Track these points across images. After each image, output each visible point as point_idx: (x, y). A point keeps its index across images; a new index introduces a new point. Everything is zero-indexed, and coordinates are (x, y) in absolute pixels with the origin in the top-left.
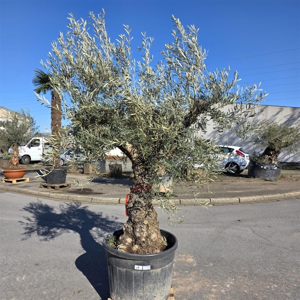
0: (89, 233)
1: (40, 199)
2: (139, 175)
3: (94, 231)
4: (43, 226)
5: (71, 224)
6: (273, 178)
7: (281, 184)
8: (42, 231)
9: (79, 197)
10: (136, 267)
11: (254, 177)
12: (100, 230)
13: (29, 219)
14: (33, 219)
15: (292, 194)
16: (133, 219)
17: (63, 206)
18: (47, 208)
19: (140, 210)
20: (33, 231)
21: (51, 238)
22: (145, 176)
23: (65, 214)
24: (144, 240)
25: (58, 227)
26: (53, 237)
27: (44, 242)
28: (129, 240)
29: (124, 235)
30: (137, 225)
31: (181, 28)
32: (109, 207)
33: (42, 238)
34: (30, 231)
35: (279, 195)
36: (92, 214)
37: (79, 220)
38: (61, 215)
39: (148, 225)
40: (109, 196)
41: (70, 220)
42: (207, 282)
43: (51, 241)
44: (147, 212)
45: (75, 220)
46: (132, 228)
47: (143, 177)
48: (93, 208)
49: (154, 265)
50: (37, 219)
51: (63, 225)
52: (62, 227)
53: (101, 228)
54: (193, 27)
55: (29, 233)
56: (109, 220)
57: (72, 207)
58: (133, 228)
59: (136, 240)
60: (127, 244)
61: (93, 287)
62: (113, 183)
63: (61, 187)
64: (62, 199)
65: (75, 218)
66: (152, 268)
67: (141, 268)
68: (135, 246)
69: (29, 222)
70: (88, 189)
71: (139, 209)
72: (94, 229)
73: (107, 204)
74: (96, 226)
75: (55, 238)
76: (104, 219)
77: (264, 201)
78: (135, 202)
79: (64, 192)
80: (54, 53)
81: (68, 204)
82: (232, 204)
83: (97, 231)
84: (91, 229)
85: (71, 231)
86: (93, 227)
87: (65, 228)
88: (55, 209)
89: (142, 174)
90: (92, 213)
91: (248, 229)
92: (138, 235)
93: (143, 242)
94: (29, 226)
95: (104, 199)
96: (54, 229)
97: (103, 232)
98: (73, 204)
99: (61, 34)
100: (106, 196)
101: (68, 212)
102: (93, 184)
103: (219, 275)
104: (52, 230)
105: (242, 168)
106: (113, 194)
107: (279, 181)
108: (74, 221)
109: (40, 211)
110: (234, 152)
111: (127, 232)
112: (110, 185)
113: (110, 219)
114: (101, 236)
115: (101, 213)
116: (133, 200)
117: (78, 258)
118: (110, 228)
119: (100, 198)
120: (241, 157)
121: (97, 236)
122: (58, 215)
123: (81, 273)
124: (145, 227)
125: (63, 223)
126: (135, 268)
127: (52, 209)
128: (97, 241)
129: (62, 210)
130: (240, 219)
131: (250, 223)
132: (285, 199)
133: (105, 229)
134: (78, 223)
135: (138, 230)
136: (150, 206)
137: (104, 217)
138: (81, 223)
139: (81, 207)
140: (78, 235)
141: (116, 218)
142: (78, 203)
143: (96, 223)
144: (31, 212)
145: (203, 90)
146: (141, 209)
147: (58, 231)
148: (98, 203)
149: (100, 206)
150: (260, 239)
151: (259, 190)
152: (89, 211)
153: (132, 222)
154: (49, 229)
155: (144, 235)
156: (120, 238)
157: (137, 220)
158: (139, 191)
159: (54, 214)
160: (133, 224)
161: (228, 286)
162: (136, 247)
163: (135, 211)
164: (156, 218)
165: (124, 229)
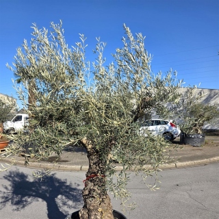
0: (55, 202)
1: (18, 167)
3: (60, 199)
4: (17, 194)
5: (40, 192)
6: (199, 145)
7: (206, 149)
8: (16, 200)
9: (49, 165)
11: (185, 144)
12: (64, 197)
13: (6, 188)
14: (10, 188)
15: (216, 158)
16: (88, 206)
18: (22, 176)
19: (95, 198)
20: (8, 201)
21: (22, 208)
22: (99, 165)
23: (36, 182)
25: (30, 196)
26: (24, 206)
27: (16, 212)
30: (92, 212)
31: (130, 35)
32: (73, 174)
33: (15, 207)
34: (6, 199)
36: (58, 181)
37: (47, 188)
38: (33, 182)
39: (102, 212)
40: (73, 164)
41: (40, 187)
43: (22, 210)
44: (101, 199)
46: (87, 215)
47: (97, 166)
48: (60, 175)
50: (13, 187)
51: (34, 194)
52: (33, 196)
53: (65, 196)
54: (141, 35)
55: (4, 202)
56: (72, 187)
58: (89, 215)
62: (77, 151)
65: (44, 186)
69: (5, 191)
70: (56, 158)
72: (59, 196)
73: (72, 170)
74: (62, 194)
75: (26, 208)
76: (68, 186)
77: (195, 166)
78: (91, 190)
80: (18, 57)
82: (170, 168)
83: (62, 199)
84: (56, 197)
85: (40, 200)
87: (35, 196)
88: (29, 177)
89: (96, 163)
91: (185, 193)
94: (5, 195)
95: (69, 167)
96: (26, 198)
97: (67, 200)
99: (25, 41)
100: (71, 164)
104: (24, 199)
105: (175, 136)
106: (76, 161)
107: (204, 147)
108: (43, 189)
109: (17, 179)
110: (169, 124)
113: (74, 186)
114: (64, 204)
115: (66, 180)
116: (88, 187)
118: (73, 195)
119: (66, 166)
120: (174, 128)
121: (61, 205)
122: (31, 183)
124: (99, 214)
125: (34, 191)
127: (26, 177)
128: (60, 210)
129: (34, 178)
130: (178, 183)
131: (186, 187)
132: (211, 163)
133: (68, 197)
134: (46, 191)
135: (93, 217)
137: (68, 184)
138: (49, 191)
139: (51, 174)
140: (45, 203)
141: (78, 185)
143: (61, 190)
144: (9, 180)
145: (148, 88)
147: (29, 200)
148: (64, 170)
149: (65, 173)
150: (196, 203)
151: (190, 155)
152: (56, 179)
153: (87, 209)
154: (22, 198)
158: (94, 180)
159: (28, 182)
160: (89, 211)
163: (91, 199)
164: (109, 204)
165: (80, 215)
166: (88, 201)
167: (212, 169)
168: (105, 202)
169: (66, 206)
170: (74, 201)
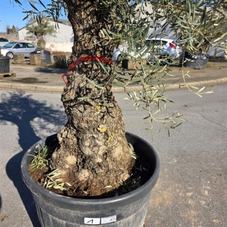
0: (29, 125)
2: (86, 31)
3: (36, 123)
5: (10, 114)
6: (201, 67)
9: (22, 86)
10: (87, 220)
12: (42, 120)
15: (223, 80)
16: (75, 122)
17: (5, 95)
19: (91, 105)
22: (97, 34)
23: (5, 104)
24: (99, 160)
28: (71, 160)
29: (61, 151)
30: (84, 133)
32: (54, 95)
35: (212, 81)
36: (35, 103)
37: (20, 110)
38: (1, 104)
39: (106, 134)
40: (54, 85)
41: (10, 109)
42: (179, 187)
44: (104, 109)
45: (15, 109)
46: (75, 139)
47: (92, 35)
48: (37, 97)
49: (123, 213)
53: (44, 119)
56: (54, 109)
57: (14, 97)
58: (78, 139)
59: (84, 161)
60: (67, 166)
61: (24, 209)
62: (59, 73)
63: (5, 76)
64: (5, 88)
65: (16, 107)
66: (119, 218)
67: (96, 221)
68: (83, 171)
70: (33, 78)
71: (87, 103)
72: (36, 119)
74: (39, 116)
76: (47, 108)
78: (80, 89)
79: (8, 81)
81: (10, 93)
82: (173, 90)
83: (39, 122)
84: (32, 120)
85: (9, 123)
86: (35, 117)
87: (3, 119)
89: (91, 28)
90: (36, 101)
91: (197, 114)
92: (87, 152)
93: (99, 165)
95: (49, 88)
97: (46, 123)
98: (17, 93)
100: (50, 85)
101: (9, 101)
102: (39, 73)
103: (189, 176)
106: (58, 82)
108: (14, 111)
111: (67, 146)
112: (55, 74)
114: (43, 127)
115: (45, 101)
116: (75, 84)
117: (11, 160)
118: (54, 118)
119: (44, 87)
120: (173, 49)
121: (38, 129)
123: (12, 182)
124: (101, 137)
126: (85, 222)
128: (37, 135)
129: (3, 99)
130: (186, 104)
131: (197, 108)
132: (219, 84)
133: (48, 120)
134: (19, 113)
135: (87, 144)
136: (109, 96)
137: (48, 105)
138: (22, 114)
139: (25, 95)
140: (16, 127)
142: (21, 91)
143: (39, 112)
146: (92, 103)
148: (42, 92)
149: (45, 94)
150: (214, 124)
152: (32, 100)
153: (75, 128)
155: (101, 153)
156: (54, 155)
157: (84, 125)
158: (86, 66)
160: (78, 131)
161: (206, 192)
162: (84, 175)
163: (81, 108)
164: (120, 119)
165: (60, 139)
166: (75, 111)
167: (221, 89)
168: (114, 114)
169: (45, 130)
170: (56, 124)
